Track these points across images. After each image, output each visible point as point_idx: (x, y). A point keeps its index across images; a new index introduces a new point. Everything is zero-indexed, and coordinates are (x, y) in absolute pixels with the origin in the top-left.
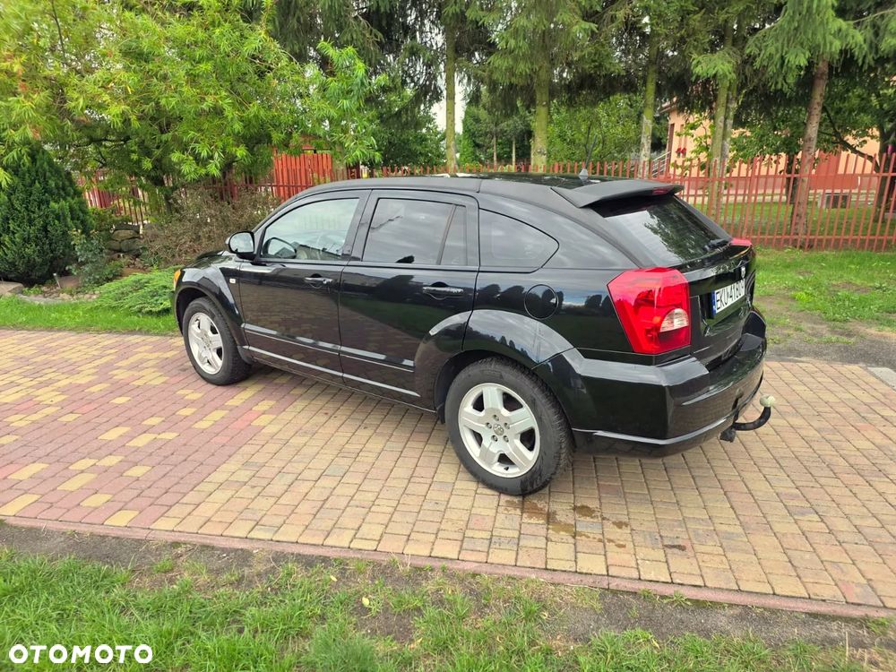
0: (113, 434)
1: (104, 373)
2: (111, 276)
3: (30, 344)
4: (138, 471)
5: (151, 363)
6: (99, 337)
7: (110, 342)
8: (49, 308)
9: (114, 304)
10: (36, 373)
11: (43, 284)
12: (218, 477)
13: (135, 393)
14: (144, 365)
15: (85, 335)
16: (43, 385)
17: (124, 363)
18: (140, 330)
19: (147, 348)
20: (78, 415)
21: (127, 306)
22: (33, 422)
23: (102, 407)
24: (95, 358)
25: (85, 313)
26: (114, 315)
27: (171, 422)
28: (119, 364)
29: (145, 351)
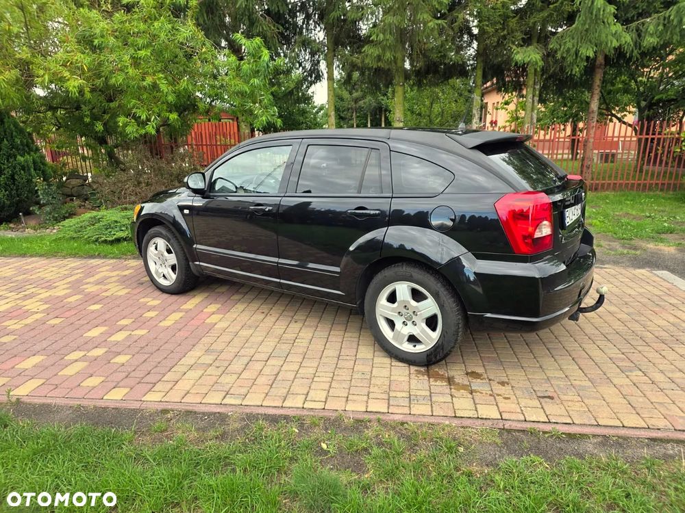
0: (95, 333)
1: (76, 287)
2: (67, 215)
3: (9, 267)
4: (121, 359)
5: (114, 279)
6: (65, 262)
7: (75, 264)
8: (20, 240)
9: (75, 235)
10: (18, 289)
11: (10, 222)
12: (189, 360)
13: (106, 301)
14: (108, 281)
15: (53, 260)
16: (28, 297)
17: (91, 280)
18: (99, 254)
19: (108, 268)
20: (63, 319)
21: (86, 237)
22: (26, 325)
23: (81, 313)
24: (66, 277)
25: (50, 243)
26: (76, 244)
27: (140, 322)
28: (88, 280)
29: (107, 271)
